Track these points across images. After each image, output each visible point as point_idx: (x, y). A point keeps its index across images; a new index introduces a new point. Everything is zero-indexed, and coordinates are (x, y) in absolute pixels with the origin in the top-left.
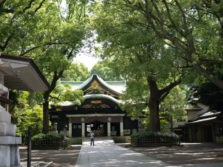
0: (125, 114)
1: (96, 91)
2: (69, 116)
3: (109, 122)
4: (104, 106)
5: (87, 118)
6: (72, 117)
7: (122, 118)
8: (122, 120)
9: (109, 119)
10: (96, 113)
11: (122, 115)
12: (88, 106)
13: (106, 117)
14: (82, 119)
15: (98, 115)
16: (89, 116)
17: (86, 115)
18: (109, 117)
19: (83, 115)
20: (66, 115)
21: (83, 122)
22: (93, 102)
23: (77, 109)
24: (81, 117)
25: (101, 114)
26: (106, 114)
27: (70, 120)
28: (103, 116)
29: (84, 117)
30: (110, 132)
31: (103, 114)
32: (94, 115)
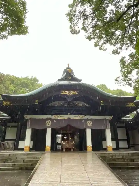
0: (113, 116)
2: (28, 117)
3: (89, 127)
4: (80, 104)
5: (55, 121)
6: (31, 119)
7: (108, 124)
8: (109, 126)
9: (89, 124)
10: (69, 114)
11: (109, 118)
12: (57, 104)
13: (84, 119)
15: (72, 117)
16: (57, 118)
17: (53, 117)
18: (88, 120)
19: (49, 117)
21: (49, 127)
24: (47, 119)
25: (76, 116)
26: (84, 116)
27: (29, 124)
28: (79, 118)
29: (50, 119)
30: (91, 145)
31: (79, 115)
32: (66, 117)
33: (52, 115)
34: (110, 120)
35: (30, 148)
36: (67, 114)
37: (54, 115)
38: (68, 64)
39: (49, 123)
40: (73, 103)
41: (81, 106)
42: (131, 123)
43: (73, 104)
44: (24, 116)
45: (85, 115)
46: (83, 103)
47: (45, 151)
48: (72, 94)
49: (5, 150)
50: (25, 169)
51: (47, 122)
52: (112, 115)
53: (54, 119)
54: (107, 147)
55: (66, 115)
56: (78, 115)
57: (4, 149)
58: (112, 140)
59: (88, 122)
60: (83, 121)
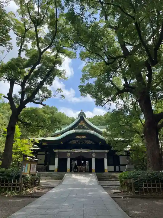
1: (81, 127)
2: (56, 151)
3: (93, 157)
4: (89, 142)
5: (72, 153)
6: (58, 152)
7: (106, 155)
8: (106, 157)
9: (94, 155)
11: (106, 151)
12: (74, 142)
14: (68, 154)
15: (83, 151)
16: (74, 151)
17: (71, 151)
18: (93, 152)
19: (69, 151)
20: (54, 150)
21: (69, 157)
22: (78, 137)
23: (62, 144)
24: (67, 152)
25: (86, 150)
26: (90, 150)
27: (57, 155)
28: (88, 152)
30: (94, 168)
31: (88, 150)
32: (79, 151)
33: (71, 149)
34: (107, 153)
35: (58, 170)
36: (80, 149)
38: (82, 110)
39: (69, 155)
45: (92, 150)
46: (90, 141)
47: (67, 172)
48: (82, 137)
52: (108, 150)
54: (104, 170)
58: (108, 165)
59: (93, 154)
60: (90, 153)
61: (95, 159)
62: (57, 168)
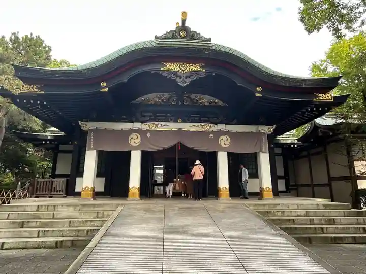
0: (274, 126)
1: (183, 34)
2: (89, 126)
3: (223, 149)
4: (206, 100)
5: (149, 135)
6: (96, 130)
7: (265, 143)
8: (266, 147)
9: (224, 141)
10: (180, 120)
11: (266, 130)
12: (153, 97)
13: (213, 132)
14: (133, 136)
15: (188, 127)
16: (154, 129)
17: (145, 127)
18: (220, 133)
19: (137, 125)
20: (79, 122)
21: (136, 148)
22: (169, 67)
23: (106, 90)
24: (132, 131)
25: (196, 124)
26: (212, 125)
27: (91, 140)
28: (203, 130)
29: (139, 131)
30: (227, 186)
31: (203, 124)
32: (172, 126)
33: (143, 122)
34: (268, 135)
35: (96, 191)
37: (147, 124)
39: (135, 140)
40: (190, 98)
41: (207, 104)
42: (296, 146)
43: (189, 100)
44: (80, 124)
45: (216, 124)
46: (208, 96)
47: (128, 199)
48: (188, 69)
49: (47, 195)
50: (69, 244)
51: (132, 138)
53: (148, 131)
54: (262, 190)
55: (174, 122)
56: (199, 124)
57: (44, 193)
60: (211, 136)
61: (230, 154)
62: (91, 186)
